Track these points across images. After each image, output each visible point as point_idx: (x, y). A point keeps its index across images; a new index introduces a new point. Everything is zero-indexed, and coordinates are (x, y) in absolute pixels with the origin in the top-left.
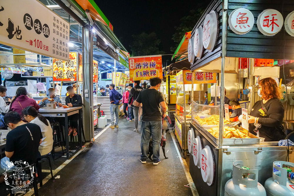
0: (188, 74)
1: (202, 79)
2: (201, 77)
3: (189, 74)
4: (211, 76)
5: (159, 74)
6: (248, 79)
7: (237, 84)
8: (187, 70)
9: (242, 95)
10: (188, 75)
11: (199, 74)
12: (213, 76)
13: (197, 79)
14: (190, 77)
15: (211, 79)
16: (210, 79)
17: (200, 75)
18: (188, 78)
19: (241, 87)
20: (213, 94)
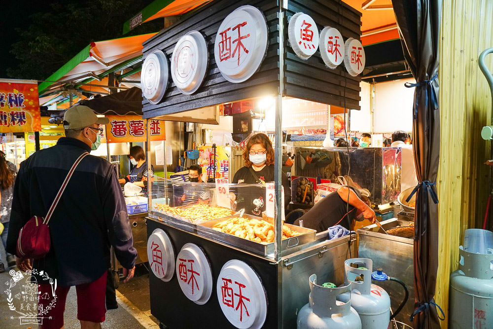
0: (116, 122)
1: (141, 133)
2: (140, 129)
3: (118, 124)
4: (157, 128)
5: (32, 122)
6: (195, 133)
7: (175, 142)
8: (115, 114)
9: (184, 159)
10: (115, 124)
11: (135, 124)
12: (160, 129)
13: (132, 133)
14: (120, 128)
15: (157, 133)
16: (154, 133)
17: (137, 125)
18: (115, 130)
19: (182, 148)
20: (160, 161)
